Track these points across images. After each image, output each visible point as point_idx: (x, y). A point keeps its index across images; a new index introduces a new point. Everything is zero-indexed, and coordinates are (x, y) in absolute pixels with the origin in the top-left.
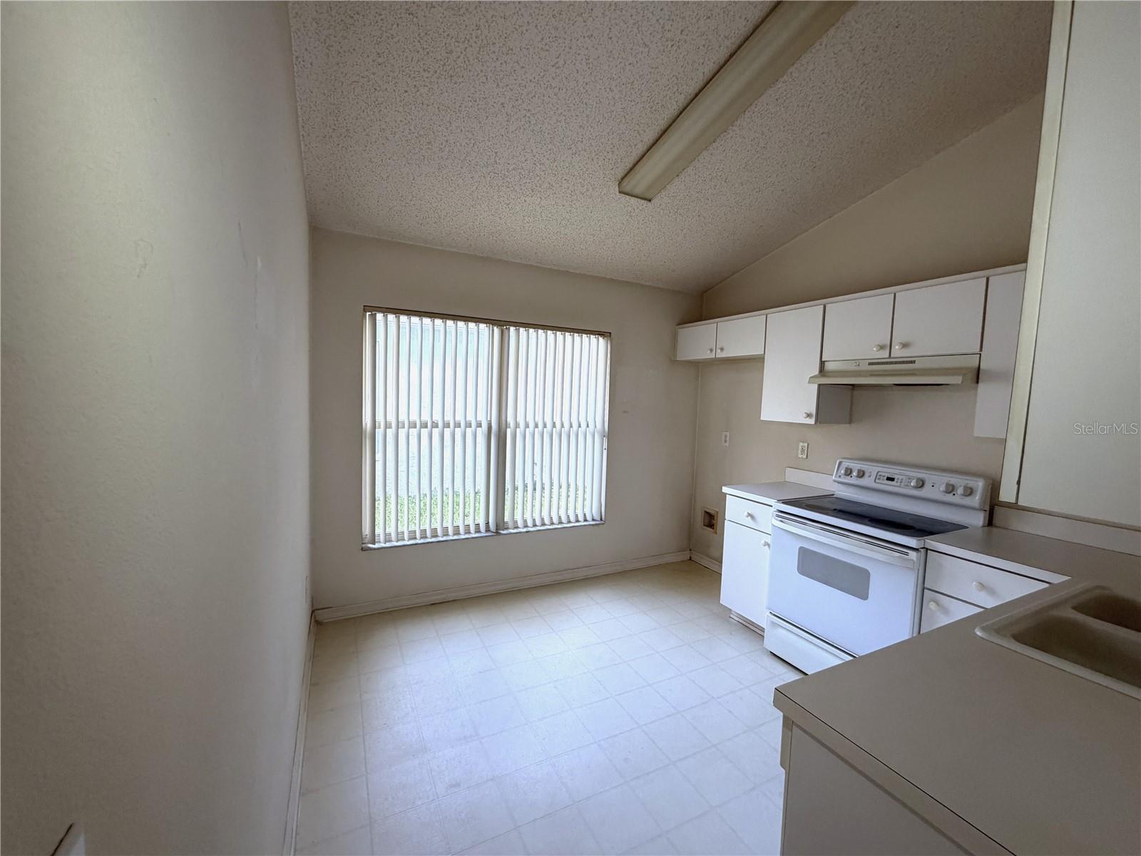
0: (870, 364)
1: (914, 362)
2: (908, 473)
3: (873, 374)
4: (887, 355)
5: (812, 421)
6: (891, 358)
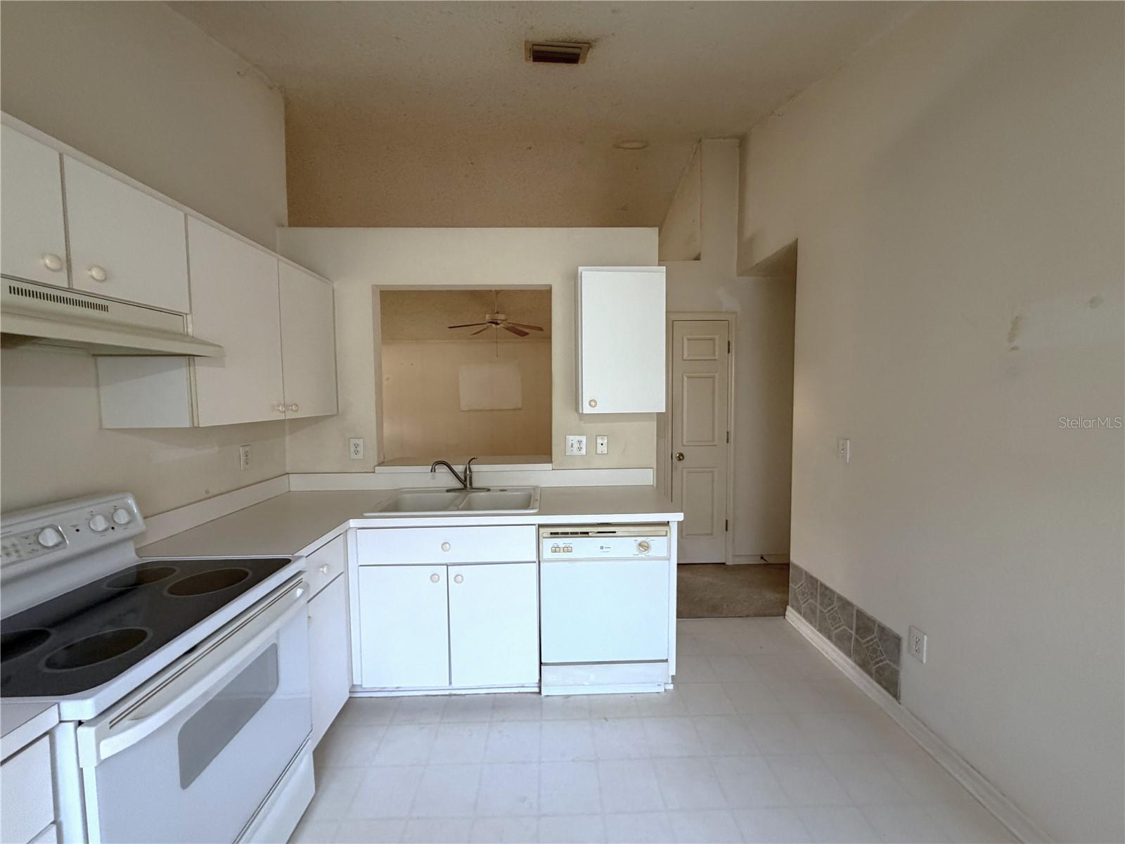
0: (15, 291)
1: (104, 309)
3: (16, 313)
4: (61, 284)
6: (69, 290)
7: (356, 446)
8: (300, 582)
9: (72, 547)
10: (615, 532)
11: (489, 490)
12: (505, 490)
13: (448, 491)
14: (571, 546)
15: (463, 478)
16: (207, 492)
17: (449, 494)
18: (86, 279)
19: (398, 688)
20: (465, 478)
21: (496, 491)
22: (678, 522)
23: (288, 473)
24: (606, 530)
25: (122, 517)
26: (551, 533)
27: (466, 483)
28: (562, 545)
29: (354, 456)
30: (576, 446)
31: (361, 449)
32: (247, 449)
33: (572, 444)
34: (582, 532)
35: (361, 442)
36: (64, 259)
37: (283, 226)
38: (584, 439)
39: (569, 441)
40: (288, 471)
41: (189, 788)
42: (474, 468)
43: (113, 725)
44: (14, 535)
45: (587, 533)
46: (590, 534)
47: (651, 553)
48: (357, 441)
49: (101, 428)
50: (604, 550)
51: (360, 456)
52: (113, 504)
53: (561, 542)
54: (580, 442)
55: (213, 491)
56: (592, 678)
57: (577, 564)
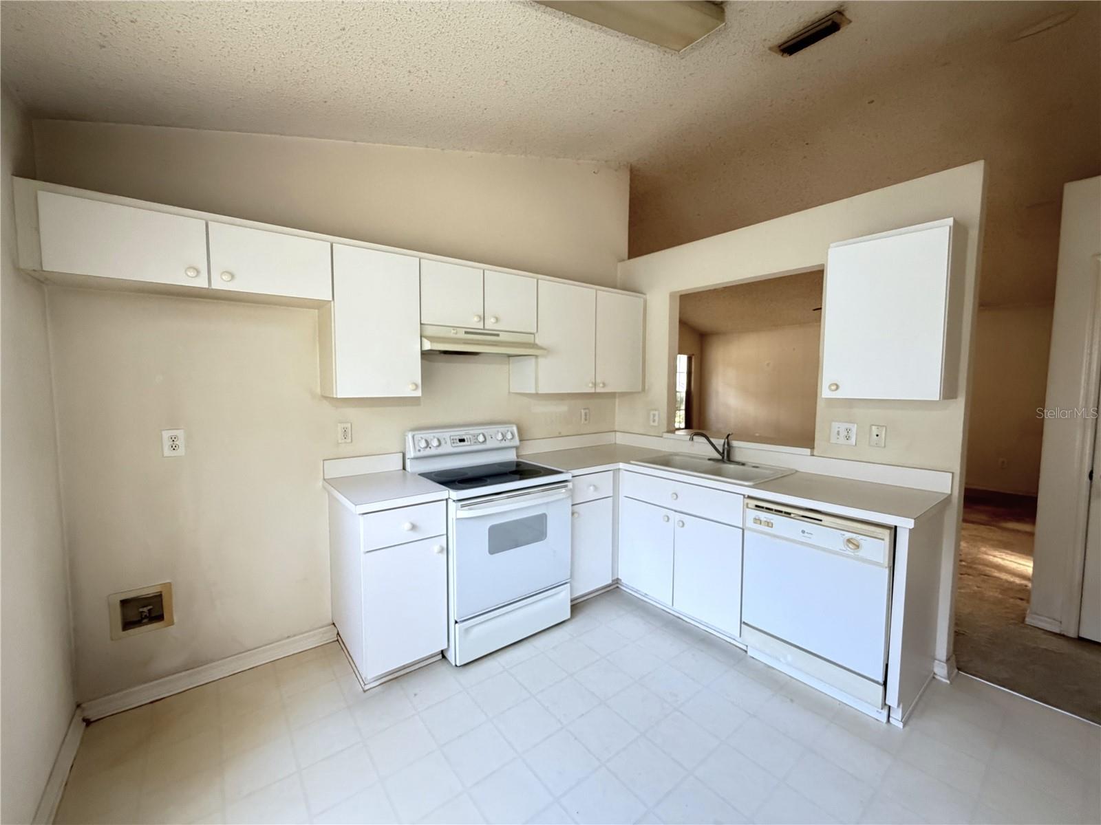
0: (466, 333)
1: (498, 335)
2: (472, 432)
3: (466, 342)
4: (482, 327)
5: (418, 393)
6: (484, 329)
7: (654, 415)
8: (566, 486)
9: (489, 445)
10: (821, 520)
11: (743, 464)
12: (757, 467)
13: (709, 459)
14: (772, 521)
15: (721, 450)
16: (560, 433)
17: (711, 462)
18: (490, 324)
19: (646, 594)
20: (724, 450)
21: (749, 466)
22: (910, 529)
23: (615, 431)
24: (813, 516)
25: (509, 436)
26: (757, 506)
27: (726, 455)
28: (763, 519)
29: (652, 424)
30: (843, 433)
31: (656, 418)
32: (587, 411)
33: (838, 431)
34: (784, 511)
35: (656, 413)
36: (482, 317)
37: (623, 260)
38: (854, 428)
39: (829, 428)
40: (616, 429)
41: (494, 555)
42: (735, 443)
43: (463, 506)
44: (471, 434)
45: (790, 514)
46: (792, 515)
47: (861, 553)
48: (654, 412)
49: (509, 393)
50: (806, 534)
51: (656, 424)
52: (497, 429)
53: (764, 515)
54: (848, 430)
55: (563, 434)
56: (789, 658)
57: (778, 541)
